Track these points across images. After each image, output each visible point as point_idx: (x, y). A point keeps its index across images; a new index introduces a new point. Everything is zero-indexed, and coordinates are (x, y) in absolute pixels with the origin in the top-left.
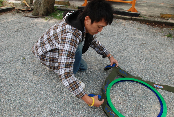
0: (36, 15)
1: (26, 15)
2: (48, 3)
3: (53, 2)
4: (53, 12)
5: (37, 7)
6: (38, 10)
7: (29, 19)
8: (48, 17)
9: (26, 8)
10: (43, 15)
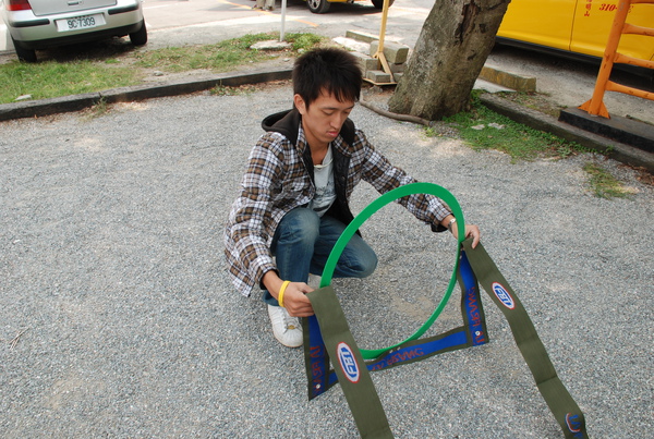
0: (398, 112)
1: (369, 104)
2: (450, 80)
3: (468, 79)
4: (460, 110)
5: (410, 86)
6: (409, 94)
7: (375, 117)
8: (438, 126)
9: (378, 76)
10: (421, 116)
